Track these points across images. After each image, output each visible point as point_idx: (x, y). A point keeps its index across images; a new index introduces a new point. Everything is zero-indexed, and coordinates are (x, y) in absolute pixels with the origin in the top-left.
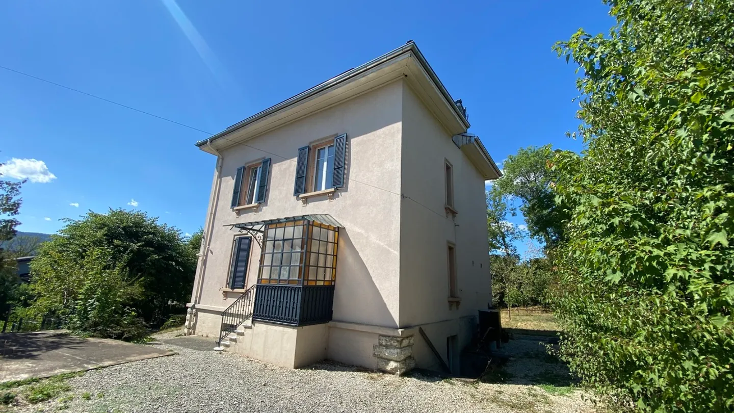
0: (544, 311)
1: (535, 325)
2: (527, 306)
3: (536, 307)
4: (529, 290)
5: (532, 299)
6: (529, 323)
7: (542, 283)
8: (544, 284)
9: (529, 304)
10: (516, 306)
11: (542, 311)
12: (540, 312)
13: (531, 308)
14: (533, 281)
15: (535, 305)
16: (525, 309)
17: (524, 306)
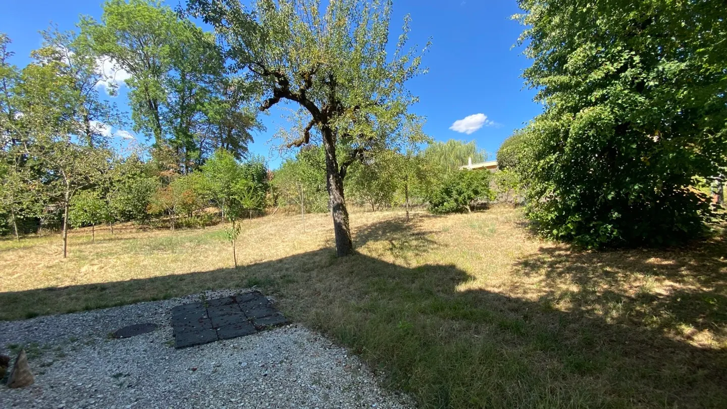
0: (141, 228)
1: (126, 265)
2: (113, 223)
3: (129, 223)
4: (120, 200)
5: (123, 213)
6: (113, 260)
7: (144, 190)
8: (147, 191)
9: (116, 220)
10: (90, 225)
11: (138, 229)
12: (134, 230)
13: (121, 225)
14: (129, 186)
15: (129, 221)
16: (110, 227)
17: (108, 222)
